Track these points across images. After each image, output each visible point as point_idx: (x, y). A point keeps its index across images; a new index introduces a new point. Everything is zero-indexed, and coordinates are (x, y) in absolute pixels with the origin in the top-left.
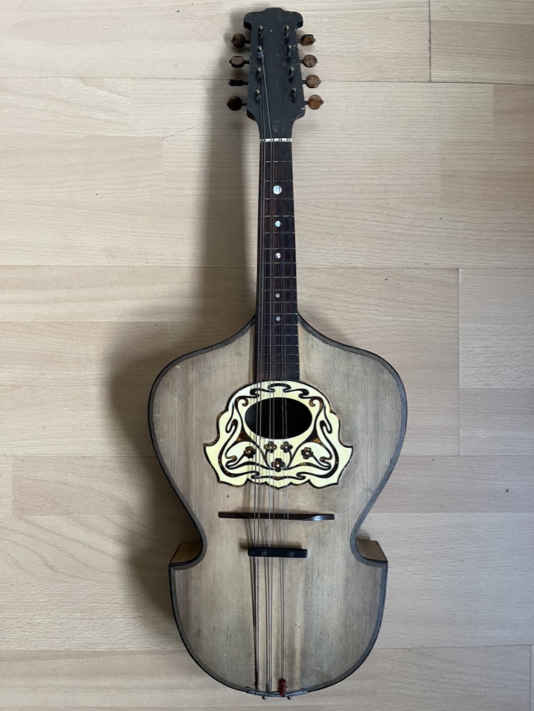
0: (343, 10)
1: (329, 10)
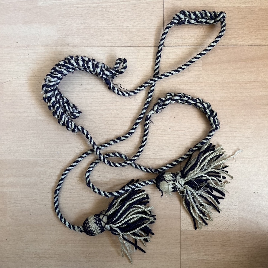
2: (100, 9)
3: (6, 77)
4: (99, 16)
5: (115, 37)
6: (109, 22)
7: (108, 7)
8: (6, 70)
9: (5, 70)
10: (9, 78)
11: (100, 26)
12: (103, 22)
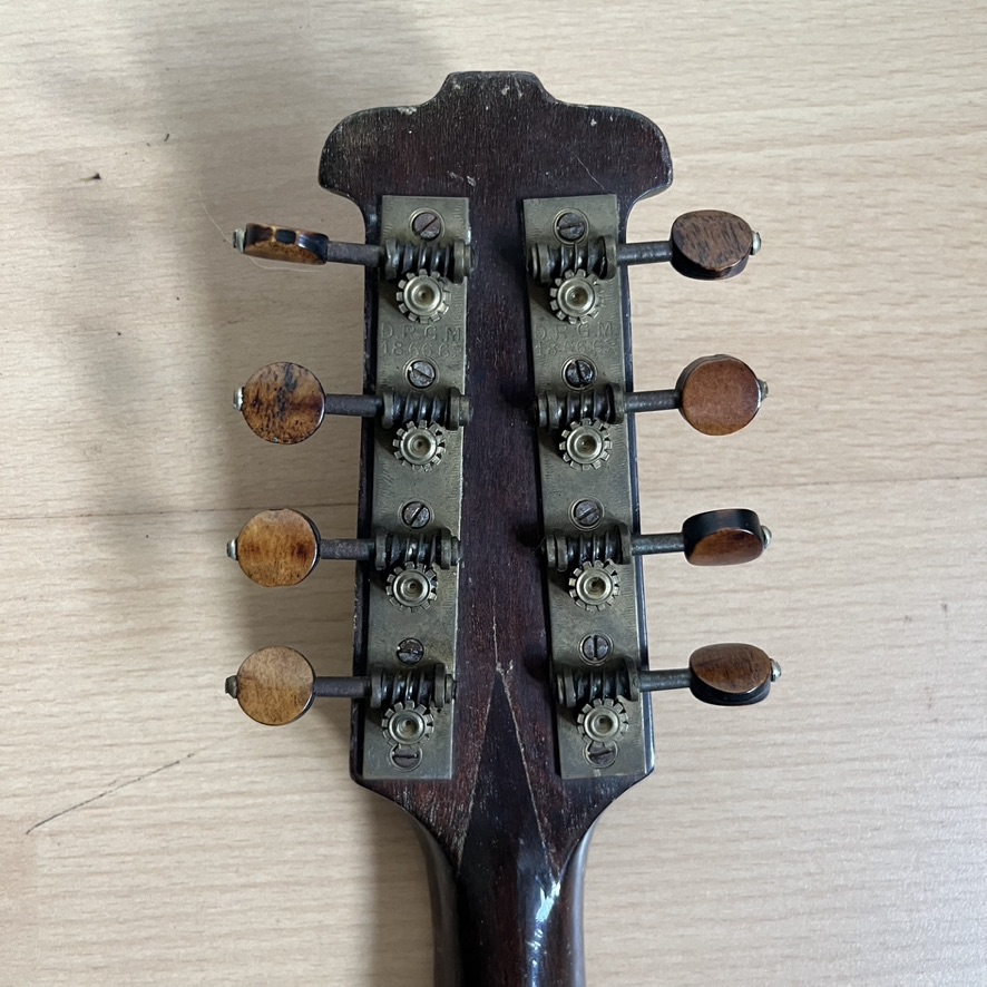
0: (893, 136)
1: (825, 138)
2: (819, 188)
3: (61, 772)
4: (811, 242)
5: (946, 400)
6: (896, 286)
7: (879, 168)
8: (55, 710)
9: (43, 709)
10: (81, 777)
11: (824, 315)
12: (845, 287)
